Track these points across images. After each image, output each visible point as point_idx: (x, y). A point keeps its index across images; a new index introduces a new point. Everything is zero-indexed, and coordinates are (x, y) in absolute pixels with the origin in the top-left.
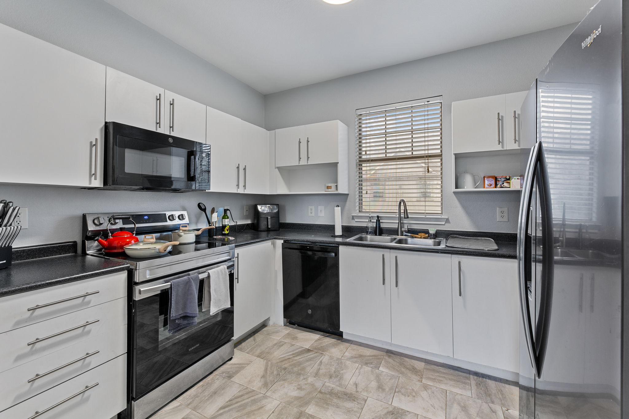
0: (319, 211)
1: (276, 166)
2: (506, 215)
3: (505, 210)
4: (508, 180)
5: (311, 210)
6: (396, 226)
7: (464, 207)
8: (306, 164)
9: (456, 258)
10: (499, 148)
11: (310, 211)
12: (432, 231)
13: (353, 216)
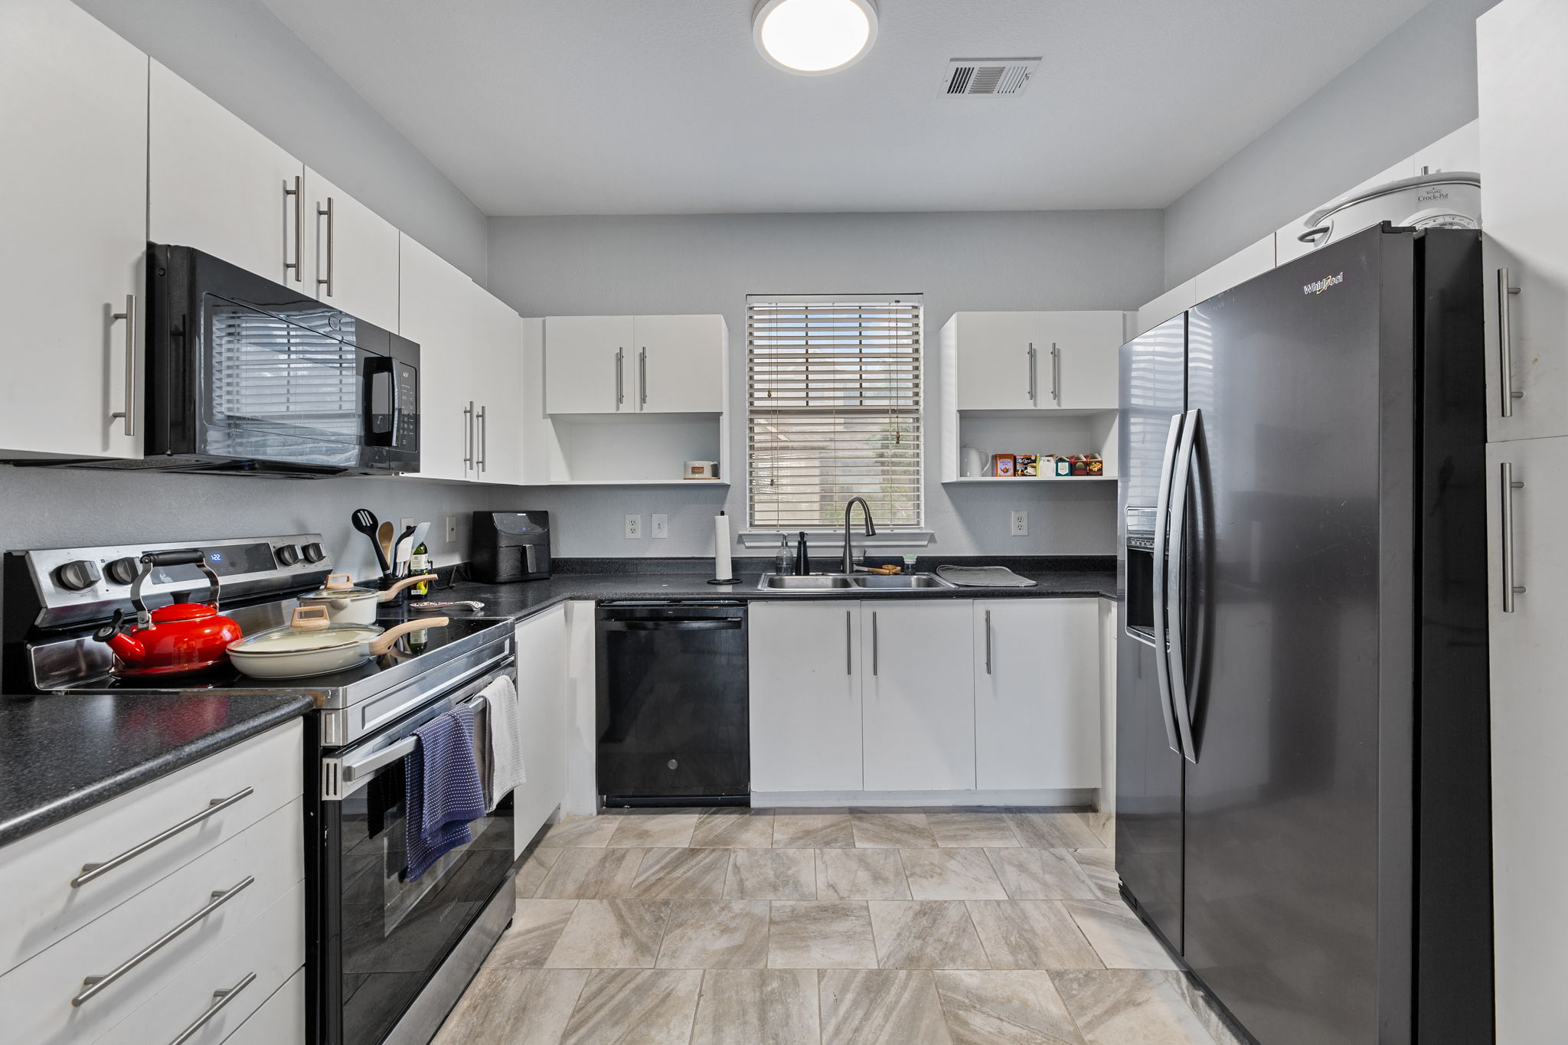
0: (655, 525)
1: (548, 413)
2: (1025, 523)
3: (1024, 514)
4: (1030, 461)
5: (633, 523)
6: (839, 553)
7: (960, 511)
8: (638, 411)
9: (981, 606)
10: (1028, 405)
11: (629, 527)
12: (910, 560)
13: (740, 536)
